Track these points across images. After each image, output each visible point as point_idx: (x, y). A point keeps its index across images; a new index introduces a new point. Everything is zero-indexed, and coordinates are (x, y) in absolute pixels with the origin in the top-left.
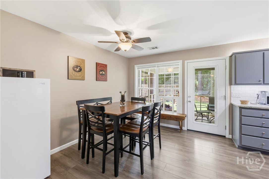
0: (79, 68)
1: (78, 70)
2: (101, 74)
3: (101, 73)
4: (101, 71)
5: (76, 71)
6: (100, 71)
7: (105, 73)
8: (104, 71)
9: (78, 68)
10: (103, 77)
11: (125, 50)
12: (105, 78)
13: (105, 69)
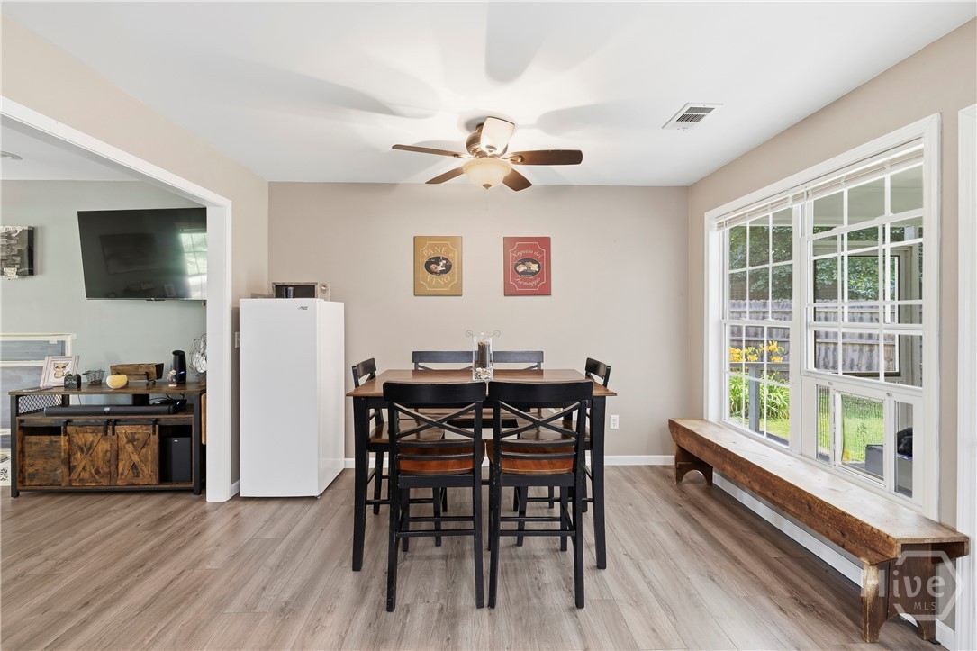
0: (444, 262)
1: (440, 268)
2: (523, 273)
3: (522, 268)
4: (523, 262)
5: (436, 273)
6: (517, 265)
7: (539, 267)
8: (534, 262)
9: (441, 264)
10: (532, 280)
11: (487, 186)
12: (538, 284)
13: (541, 252)
